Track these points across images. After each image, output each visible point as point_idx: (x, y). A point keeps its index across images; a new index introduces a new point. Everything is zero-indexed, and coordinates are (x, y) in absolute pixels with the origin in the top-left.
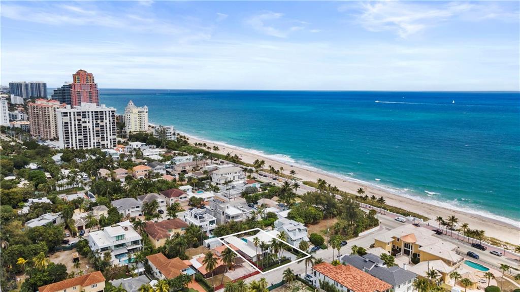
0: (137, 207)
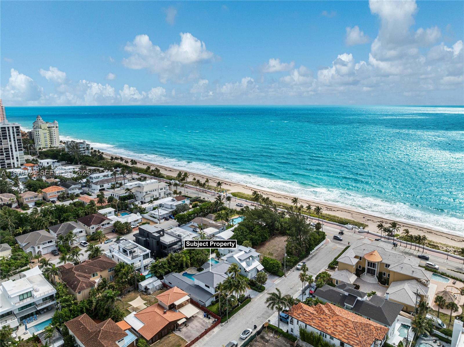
0: (49, 242)
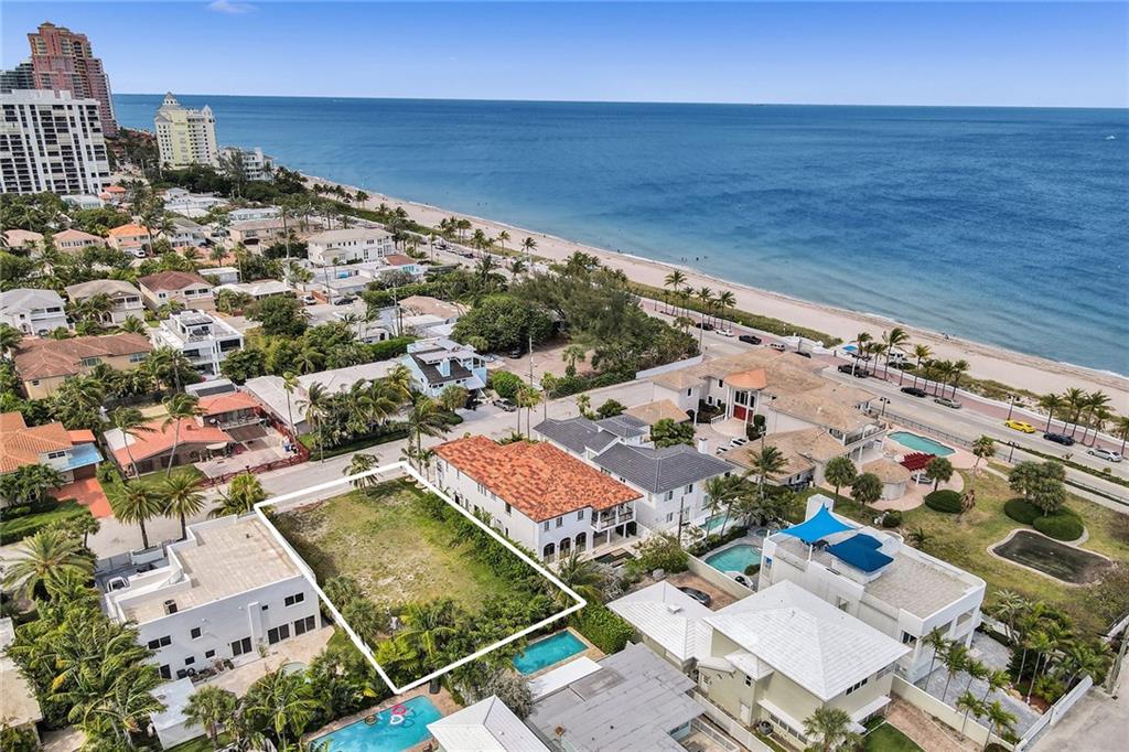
0: (49, 310)
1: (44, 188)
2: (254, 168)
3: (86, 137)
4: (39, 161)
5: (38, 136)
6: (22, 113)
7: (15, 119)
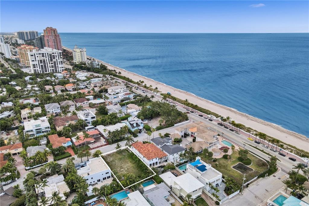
0: (57, 108)
1: (50, 72)
2: (95, 64)
3: (59, 59)
4: (49, 65)
5: (49, 60)
6: (46, 55)
7: (44, 56)
